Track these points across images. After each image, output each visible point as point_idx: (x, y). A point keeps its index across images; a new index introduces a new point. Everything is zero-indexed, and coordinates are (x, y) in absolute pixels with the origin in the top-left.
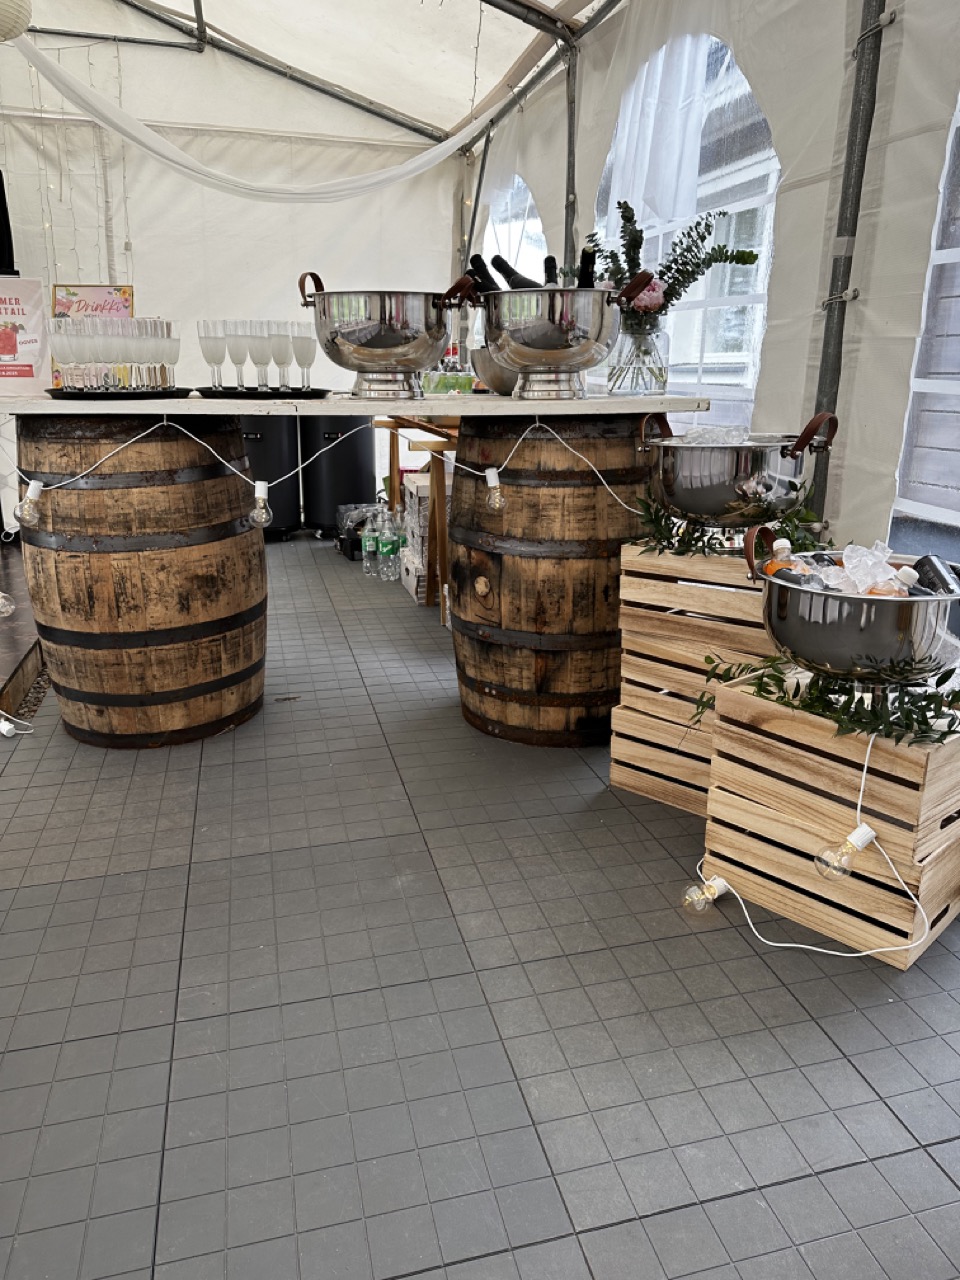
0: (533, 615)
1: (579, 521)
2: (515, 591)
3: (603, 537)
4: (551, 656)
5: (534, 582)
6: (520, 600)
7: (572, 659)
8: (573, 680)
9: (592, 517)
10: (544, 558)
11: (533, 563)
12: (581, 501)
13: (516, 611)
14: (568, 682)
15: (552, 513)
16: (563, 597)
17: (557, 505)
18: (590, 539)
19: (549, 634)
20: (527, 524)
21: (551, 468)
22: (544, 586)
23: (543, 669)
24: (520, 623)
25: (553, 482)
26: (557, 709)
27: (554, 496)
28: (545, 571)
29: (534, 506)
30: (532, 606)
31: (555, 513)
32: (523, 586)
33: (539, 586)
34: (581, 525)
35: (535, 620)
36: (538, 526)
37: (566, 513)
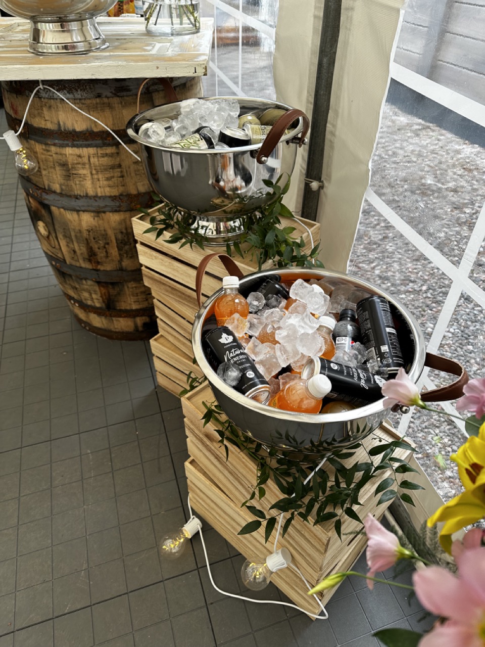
0: (86, 256)
1: (108, 179)
2: (67, 236)
3: (133, 192)
4: (110, 286)
5: (80, 231)
6: (73, 244)
7: (128, 287)
8: (132, 300)
9: (119, 174)
10: (84, 211)
11: (75, 215)
12: (105, 161)
13: (73, 252)
14: (129, 302)
15: (82, 172)
16: (108, 244)
17: (84, 164)
18: (121, 195)
19: (104, 270)
20: (62, 181)
21: (71, 129)
22: (89, 235)
23: (107, 294)
24: (79, 261)
25: (75, 143)
26: (126, 319)
27: (80, 156)
28: (87, 222)
29: (64, 165)
30: (84, 249)
31: (85, 171)
32: (73, 234)
33: (85, 234)
34: (111, 183)
35: (90, 261)
36: (71, 183)
37: (94, 172)
